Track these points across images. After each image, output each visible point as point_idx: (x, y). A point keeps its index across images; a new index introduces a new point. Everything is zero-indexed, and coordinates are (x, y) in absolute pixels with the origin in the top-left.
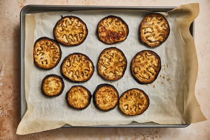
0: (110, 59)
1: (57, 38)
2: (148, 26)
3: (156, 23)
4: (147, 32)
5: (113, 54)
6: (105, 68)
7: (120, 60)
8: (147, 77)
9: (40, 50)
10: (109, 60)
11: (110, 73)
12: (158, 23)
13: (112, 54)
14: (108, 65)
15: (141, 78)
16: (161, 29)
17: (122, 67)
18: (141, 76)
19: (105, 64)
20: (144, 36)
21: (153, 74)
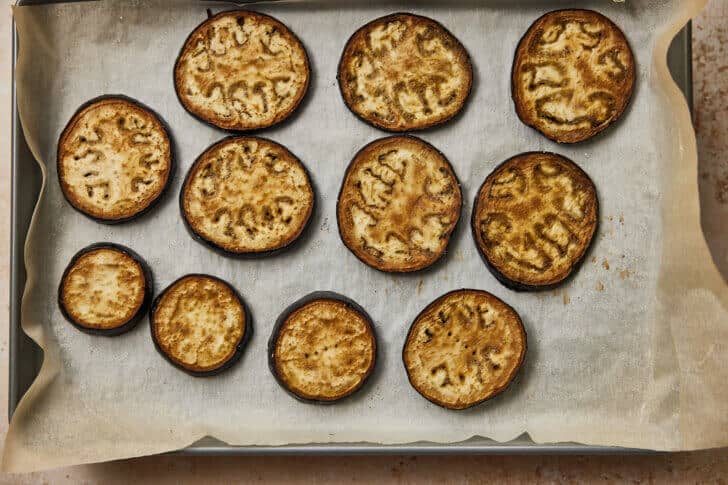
0: (392, 184)
1: (189, 97)
2: (545, 60)
3: (581, 47)
4: (542, 83)
5: (404, 164)
6: (368, 220)
7: (435, 189)
8: (539, 263)
9: (92, 142)
10: (388, 188)
11: (387, 240)
12: (587, 48)
13: (399, 166)
14: (383, 209)
15: (514, 265)
16: (598, 70)
17: (440, 215)
18: (512, 256)
19: (370, 202)
20: (531, 97)
21: (562, 251)
